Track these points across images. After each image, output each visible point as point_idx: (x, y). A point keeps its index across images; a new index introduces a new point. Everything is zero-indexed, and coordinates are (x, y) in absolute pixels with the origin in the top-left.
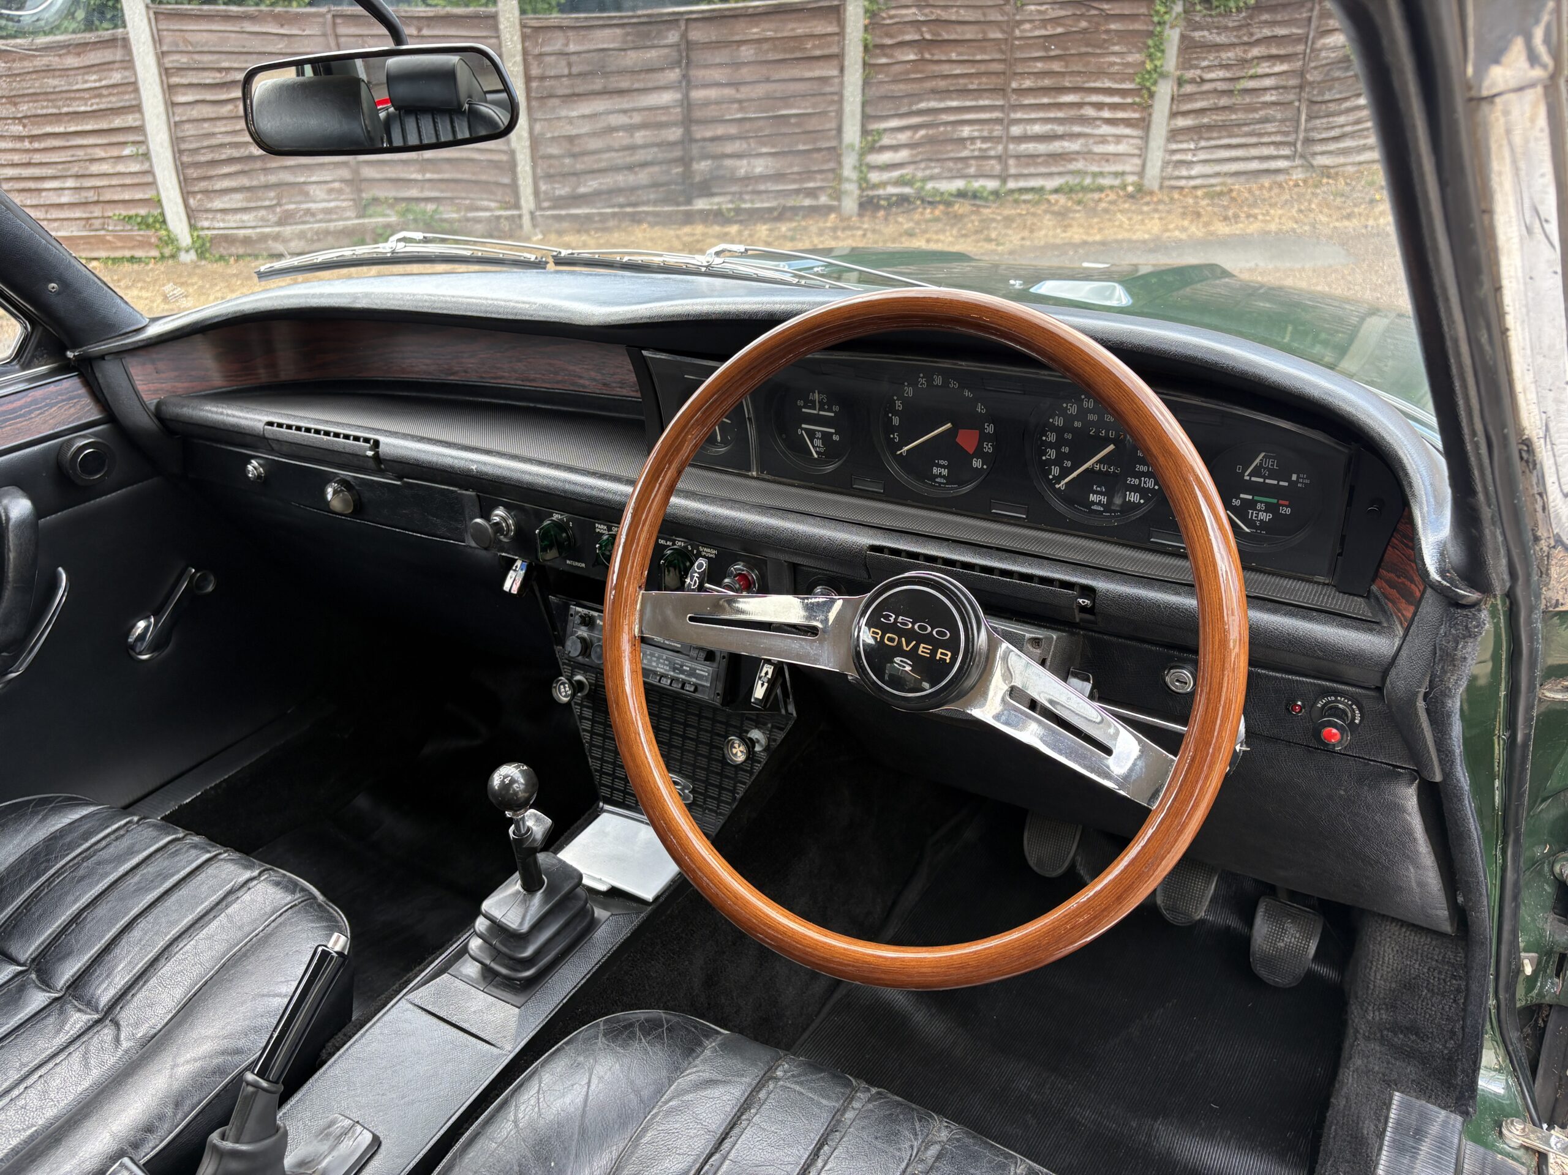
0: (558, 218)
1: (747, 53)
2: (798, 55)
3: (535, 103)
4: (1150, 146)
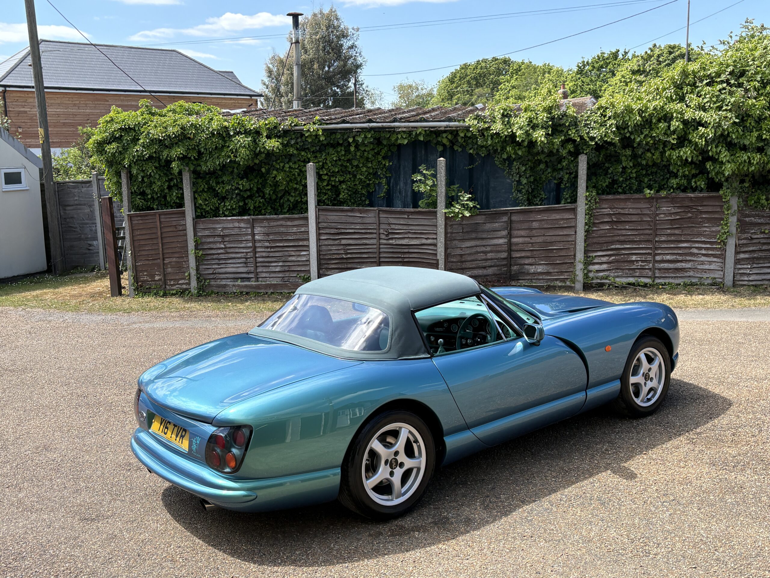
1: (535, 225)
2: (557, 226)
3: (448, 242)
4: (726, 266)
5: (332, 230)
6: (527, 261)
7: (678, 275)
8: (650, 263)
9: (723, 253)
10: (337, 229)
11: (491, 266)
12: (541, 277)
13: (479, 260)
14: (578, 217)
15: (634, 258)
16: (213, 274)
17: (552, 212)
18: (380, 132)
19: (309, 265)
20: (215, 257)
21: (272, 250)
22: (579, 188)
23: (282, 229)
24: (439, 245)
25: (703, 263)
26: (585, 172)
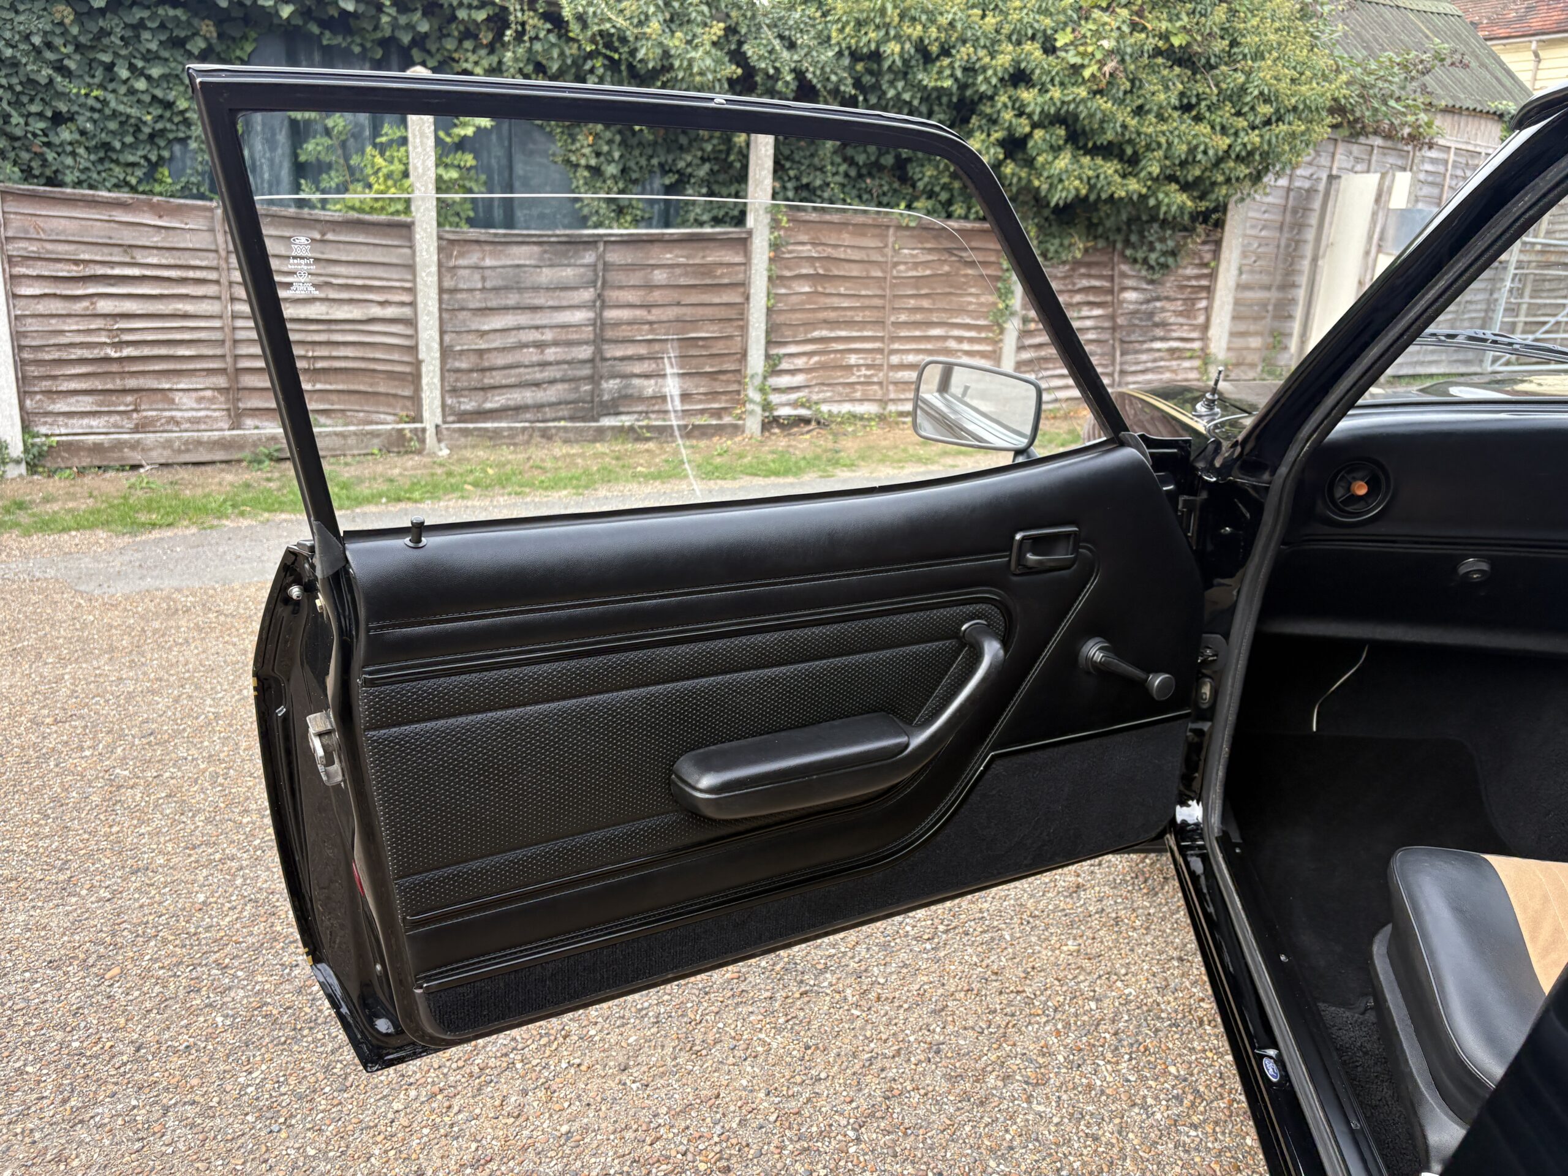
0: (465, 432)
1: (660, 276)
2: (708, 281)
3: (445, 316)
5: (58, 265)
6: (637, 368)
8: (880, 370)
9: (997, 348)
10: (76, 262)
14: (753, 262)
24: (422, 321)
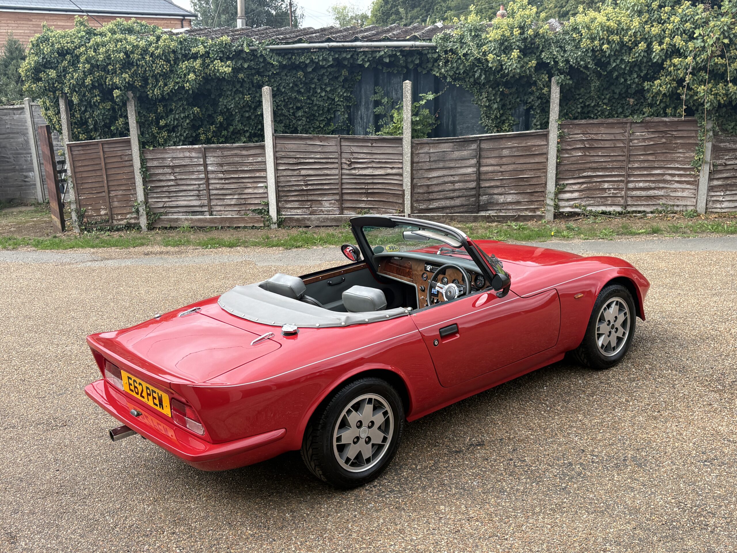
0: (420, 217)
1: (505, 152)
2: (529, 153)
3: (414, 172)
4: (699, 193)
5: (290, 160)
6: (496, 191)
7: (650, 203)
8: (622, 191)
9: (697, 179)
10: (295, 158)
11: (458, 197)
12: (511, 208)
13: (447, 191)
14: (550, 144)
15: (606, 186)
16: (163, 207)
17: (522, 138)
18: (341, 52)
19: (267, 197)
20: (165, 189)
21: (227, 181)
22: (551, 113)
23: (236, 159)
24: (405, 174)
25: (675, 190)
26: (558, 96)
